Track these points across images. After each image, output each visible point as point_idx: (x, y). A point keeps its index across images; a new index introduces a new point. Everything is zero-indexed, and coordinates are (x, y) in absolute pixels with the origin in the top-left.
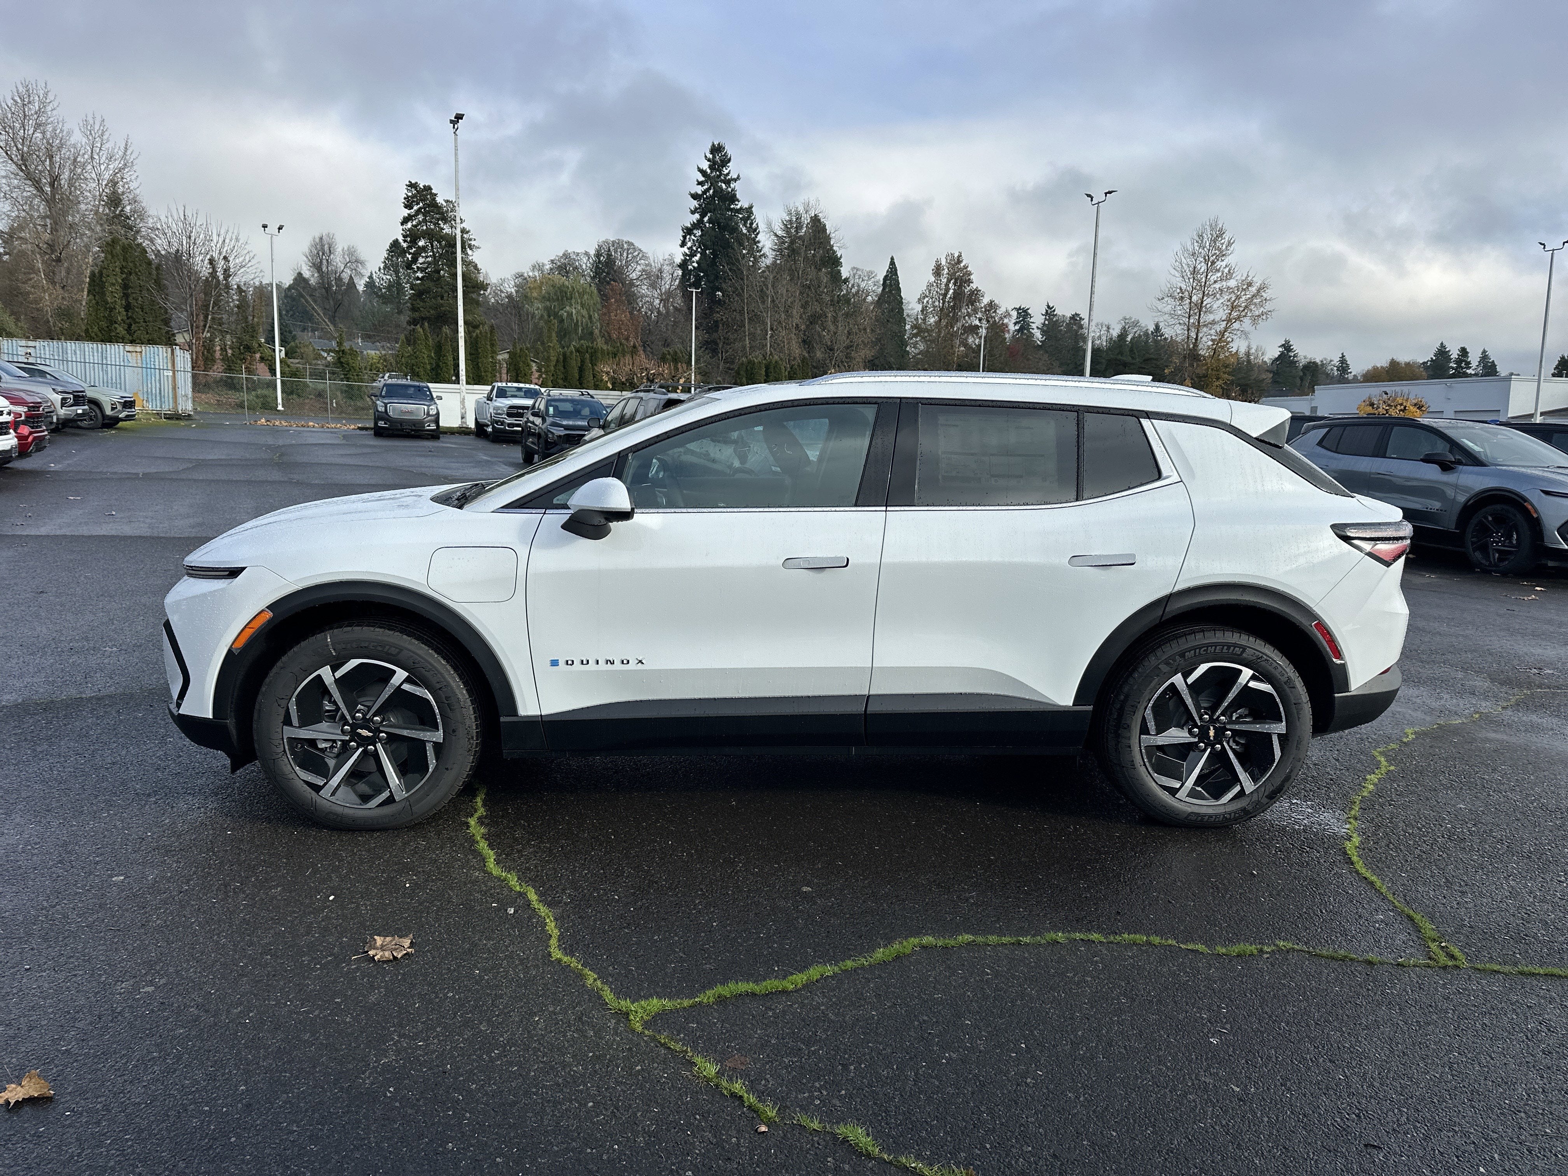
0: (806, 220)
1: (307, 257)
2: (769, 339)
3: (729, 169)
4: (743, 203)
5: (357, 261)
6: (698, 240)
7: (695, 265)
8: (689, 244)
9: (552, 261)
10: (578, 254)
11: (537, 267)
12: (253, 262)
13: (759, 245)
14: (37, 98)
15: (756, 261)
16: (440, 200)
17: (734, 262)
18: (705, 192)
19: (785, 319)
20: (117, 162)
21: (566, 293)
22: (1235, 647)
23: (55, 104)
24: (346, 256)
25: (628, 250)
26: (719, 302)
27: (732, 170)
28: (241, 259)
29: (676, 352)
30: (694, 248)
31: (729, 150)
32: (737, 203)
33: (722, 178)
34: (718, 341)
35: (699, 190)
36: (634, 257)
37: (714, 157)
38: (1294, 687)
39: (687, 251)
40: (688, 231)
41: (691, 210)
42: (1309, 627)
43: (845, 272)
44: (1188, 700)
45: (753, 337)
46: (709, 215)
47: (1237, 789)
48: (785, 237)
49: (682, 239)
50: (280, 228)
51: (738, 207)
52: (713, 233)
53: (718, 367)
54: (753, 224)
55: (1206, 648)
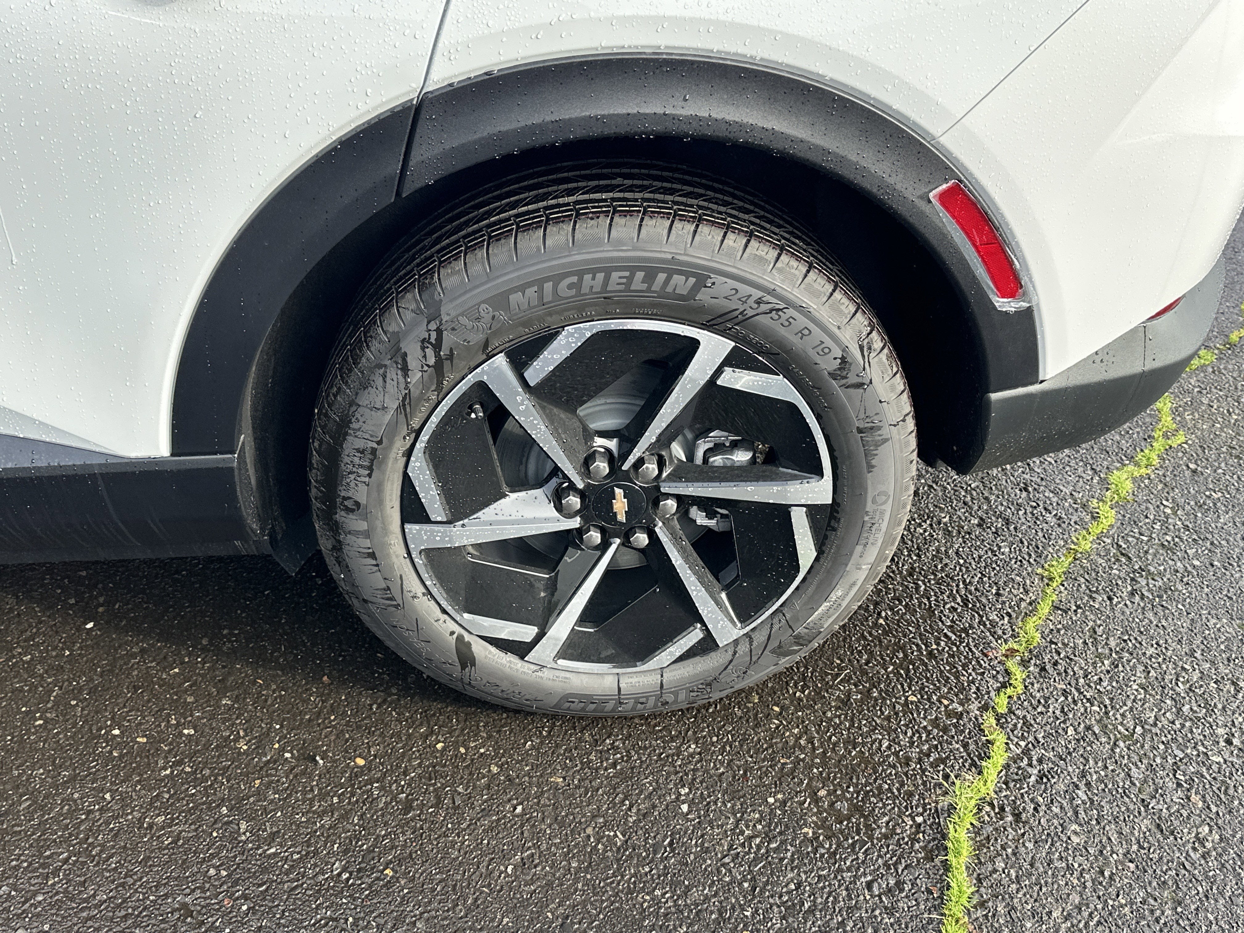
22: (671, 273)
38: (860, 385)
42: (922, 205)
44: (535, 427)
47: (695, 635)
55: (574, 279)
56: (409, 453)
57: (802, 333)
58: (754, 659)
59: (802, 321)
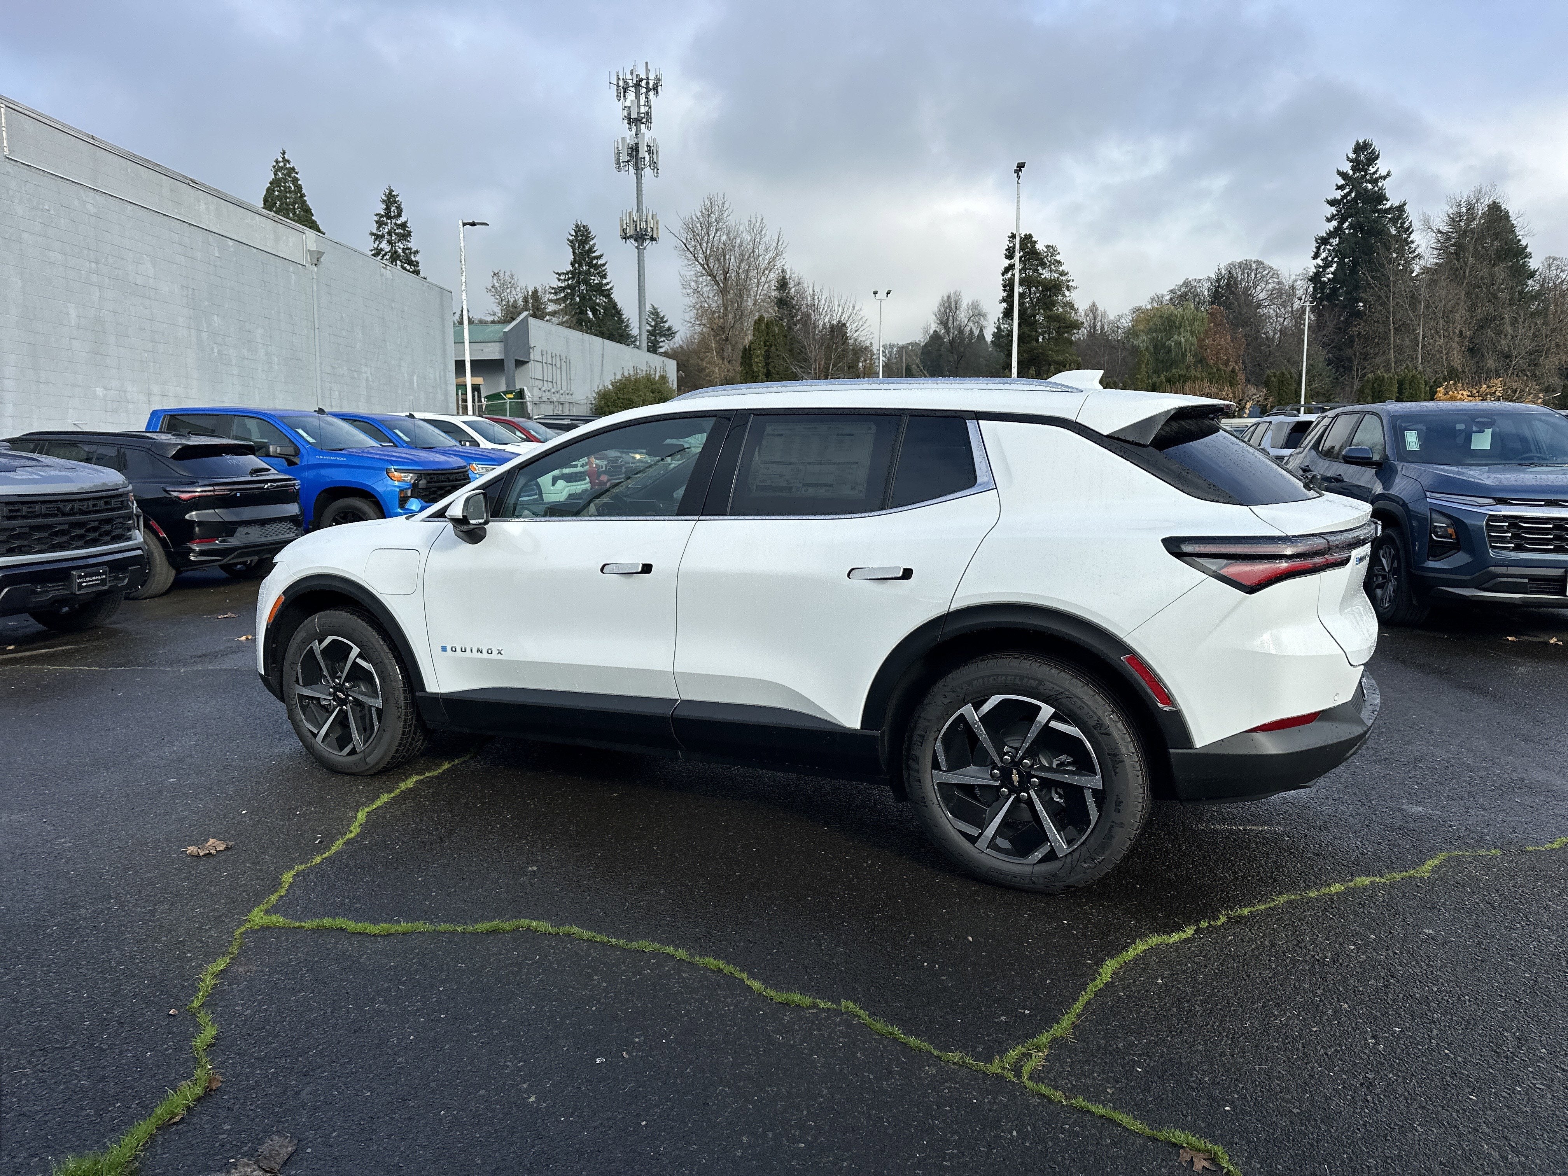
0: (1481, 208)
1: (936, 316)
2: (1420, 351)
3: (1376, 167)
4: (1393, 200)
5: (979, 314)
6: (1334, 249)
7: (1330, 276)
8: (1324, 255)
9: (1171, 291)
10: (1200, 281)
11: (1156, 299)
12: (865, 326)
13: (1412, 245)
14: (717, 208)
15: (1408, 262)
16: (1040, 247)
17: (1375, 268)
18: (1345, 197)
19: (1444, 326)
20: (771, 252)
21: (1174, 322)
22: (1032, 678)
23: (730, 210)
24: (970, 311)
25: (1257, 269)
26: (1359, 314)
27: (1381, 167)
28: (855, 325)
29: (1283, 374)
30: (1330, 259)
31: (1377, 146)
32: (1385, 202)
33: (1368, 177)
34: (1353, 357)
35: (1338, 195)
36: (1263, 276)
37: (1358, 156)
39: (1321, 263)
40: (1323, 241)
41: (1327, 218)
42: (1119, 661)
43: (1533, 264)
45: (1399, 350)
46: (1350, 220)
47: (1047, 848)
48: (1452, 232)
49: (1315, 250)
50: (888, 293)
51: (1387, 206)
52: (1354, 240)
53: (1352, 387)
54: (1405, 223)
55: (995, 677)
56: (936, 739)
57: (1080, 708)
58: (1074, 866)
59: (1080, 703)
